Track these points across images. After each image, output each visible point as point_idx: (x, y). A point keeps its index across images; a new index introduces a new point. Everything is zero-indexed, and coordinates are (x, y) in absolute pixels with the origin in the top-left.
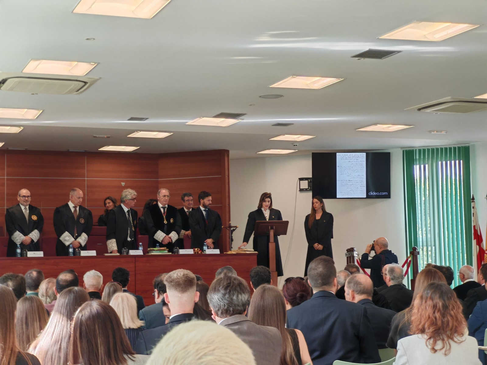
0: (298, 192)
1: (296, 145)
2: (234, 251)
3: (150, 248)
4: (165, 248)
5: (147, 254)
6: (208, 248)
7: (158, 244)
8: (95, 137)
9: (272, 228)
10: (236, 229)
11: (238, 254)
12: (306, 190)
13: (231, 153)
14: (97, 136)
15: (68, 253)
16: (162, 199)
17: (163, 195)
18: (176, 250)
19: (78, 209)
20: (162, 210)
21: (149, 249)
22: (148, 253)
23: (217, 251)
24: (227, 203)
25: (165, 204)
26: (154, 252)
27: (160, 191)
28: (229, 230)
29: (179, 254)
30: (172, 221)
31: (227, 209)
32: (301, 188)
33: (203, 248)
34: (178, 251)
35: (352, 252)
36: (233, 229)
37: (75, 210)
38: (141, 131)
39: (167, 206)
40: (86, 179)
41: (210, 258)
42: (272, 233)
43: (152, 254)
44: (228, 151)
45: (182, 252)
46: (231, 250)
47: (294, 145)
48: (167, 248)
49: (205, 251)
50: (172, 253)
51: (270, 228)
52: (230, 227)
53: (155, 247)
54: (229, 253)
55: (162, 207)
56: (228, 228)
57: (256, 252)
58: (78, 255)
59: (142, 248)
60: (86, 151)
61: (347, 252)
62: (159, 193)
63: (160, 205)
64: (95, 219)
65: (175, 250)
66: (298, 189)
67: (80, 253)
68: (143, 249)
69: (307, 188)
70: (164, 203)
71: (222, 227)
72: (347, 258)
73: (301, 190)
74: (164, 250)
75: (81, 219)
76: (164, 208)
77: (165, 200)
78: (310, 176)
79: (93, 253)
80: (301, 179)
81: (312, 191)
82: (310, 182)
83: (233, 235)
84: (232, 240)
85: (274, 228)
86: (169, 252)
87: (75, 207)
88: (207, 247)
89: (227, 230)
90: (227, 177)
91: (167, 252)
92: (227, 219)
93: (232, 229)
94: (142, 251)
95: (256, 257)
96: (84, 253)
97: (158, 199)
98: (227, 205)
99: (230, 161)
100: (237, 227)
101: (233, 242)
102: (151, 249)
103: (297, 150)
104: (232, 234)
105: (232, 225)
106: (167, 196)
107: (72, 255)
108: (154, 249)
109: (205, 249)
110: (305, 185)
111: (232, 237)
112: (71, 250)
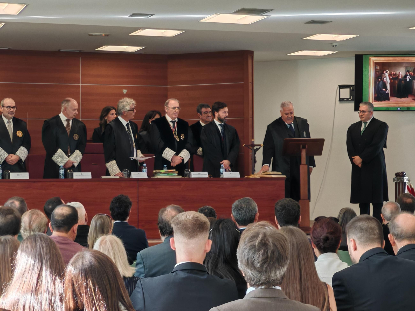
0: (338, 102)
1: (336, 46)
2: (257, 174)
3: (155, 169)
4: (174, 170)
5: (152, 177)
6: (226, 171)
7: (165, 166)
8: (90, 35)
9: (304, 147)
10: (259, 148)
11: (262, 179)
12: (347, 100)
13: (256, 54)
14: (93, 34)
15: (57, 175)
16: (171, 111)
17: (173, 106)
18: (188, 172)
19: (71, 123)
20: (171, 124)
21: (155, 171)
22: (154, 176)
23: (237, 175)
24: (250, 116)
25: (175, 118)
26: (161, 175)
27: (168, 102)
28: (252, 149)
29: (191, 177)
30: (183, 137)
31: (250, 123)
32: (341, 97)
33: (220, 170)
34: (189, 175)
35: (402, 178)
36: (257, 148)
37: (68, 124)
38: (146, 28)
39: (177, 120)
40: (81, 85)
41: (228, 183)
42: (304, 153)
43: (159, 177)
44: (252, 53)
45: (194, 175)
46: (253, 174)
47: (333, 46)
48: (176, 171)
49: (222, 174)
50: (182, 177)
51: (301, 147)
52: (253, 145)
53: (162, 169)
54: (252, 176)
55: (171, 121)
56: (251, 147)
57: (285, 176)
58: (70, 177)
59: (146, 170)
60: (81, 51)
61: (395, 176)
62: (168, 103)
63: (169, 119)
64: (90, 134)
65: (186, 173)
66: (338, 99)
67: (72, 175)
68: (148, 171)
69: (349, 97)
70: (174, 116)
71: (244, 145)
72: (396, 183)
73: (341, 100)
74: (173, 173)
75: (75, 135)
76: (173, 122)
77: (175, 113)
78: (353, 83)
79: (88, 175)
80: (341, 87)
81: (354, 102)
82: (353, 90)
83: (256, 156)
84: (255, 161)
85: (307, 147)
86: (179, 174)
87: (68, 121)
88: (224, 170)
89: (250, 149)
90: (250, 83)
91: (176, 174)
92: (250, 135)
93: (255, 148)
94: (146, 173)
95: (283, 182)
96: (77, 175)
97: (166, 111)
98: (250, 119)
99: (255, 64)
100: (262, 145)
101: (256, 164)
102: (157, 171)
103: (336, 52)
104: (255, 154)
105: (256, 143)
106: (178, 108)
107: (62, 177)
108: (161, 171)
109: (222, 172)
110: (346, 93)
111: (255, 157)
112: (62, 171)
